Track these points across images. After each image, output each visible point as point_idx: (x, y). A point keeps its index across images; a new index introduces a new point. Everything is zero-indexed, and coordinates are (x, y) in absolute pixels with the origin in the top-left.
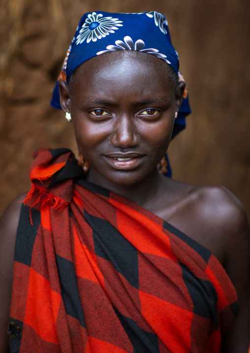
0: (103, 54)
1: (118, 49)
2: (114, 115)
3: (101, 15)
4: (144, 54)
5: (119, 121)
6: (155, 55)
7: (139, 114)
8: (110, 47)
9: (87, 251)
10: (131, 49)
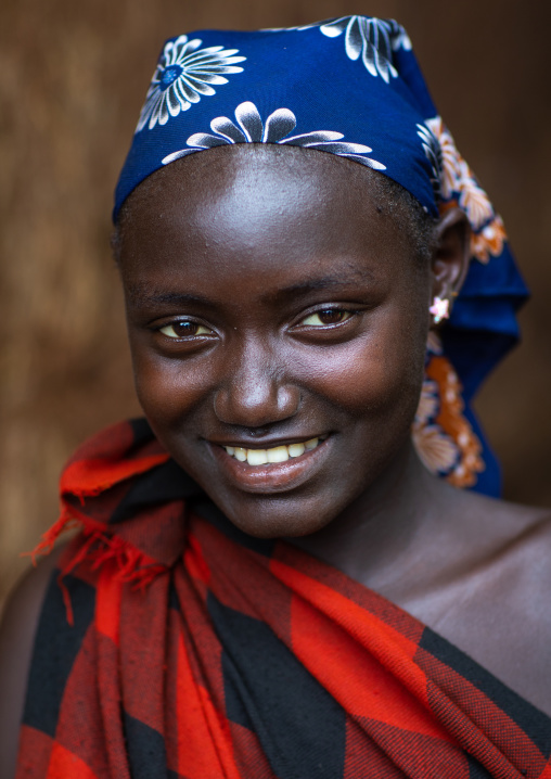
2: (221, 334)
3: (196, 43)
6: (328, 150)
7: (293, 327)
8: (195, 140)
9: (209, 707)
10: (250, 140)
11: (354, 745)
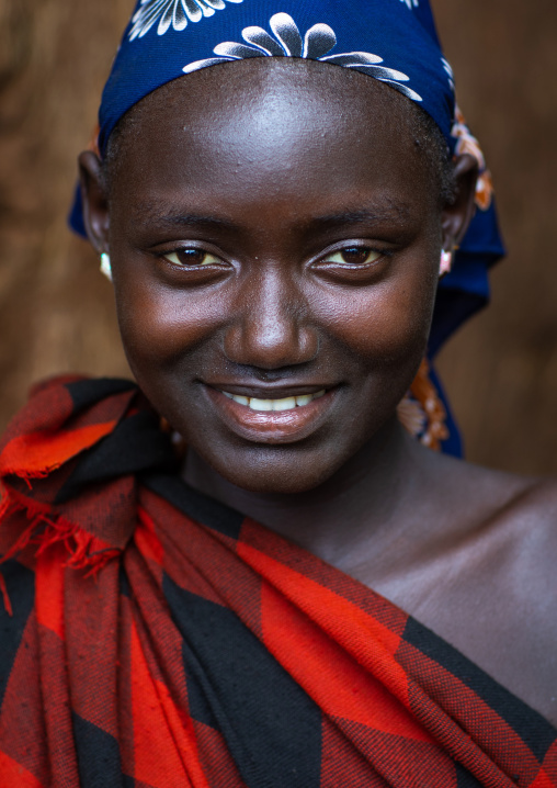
0: (203, 69)
1: (249, 55)
2: (236, 264)
4: (333, 69)
5: (252, 285)
6: (369, 73)
7: (317, 262)
8: (224, 49)
10: (289, 54)
11: (331, 747)
